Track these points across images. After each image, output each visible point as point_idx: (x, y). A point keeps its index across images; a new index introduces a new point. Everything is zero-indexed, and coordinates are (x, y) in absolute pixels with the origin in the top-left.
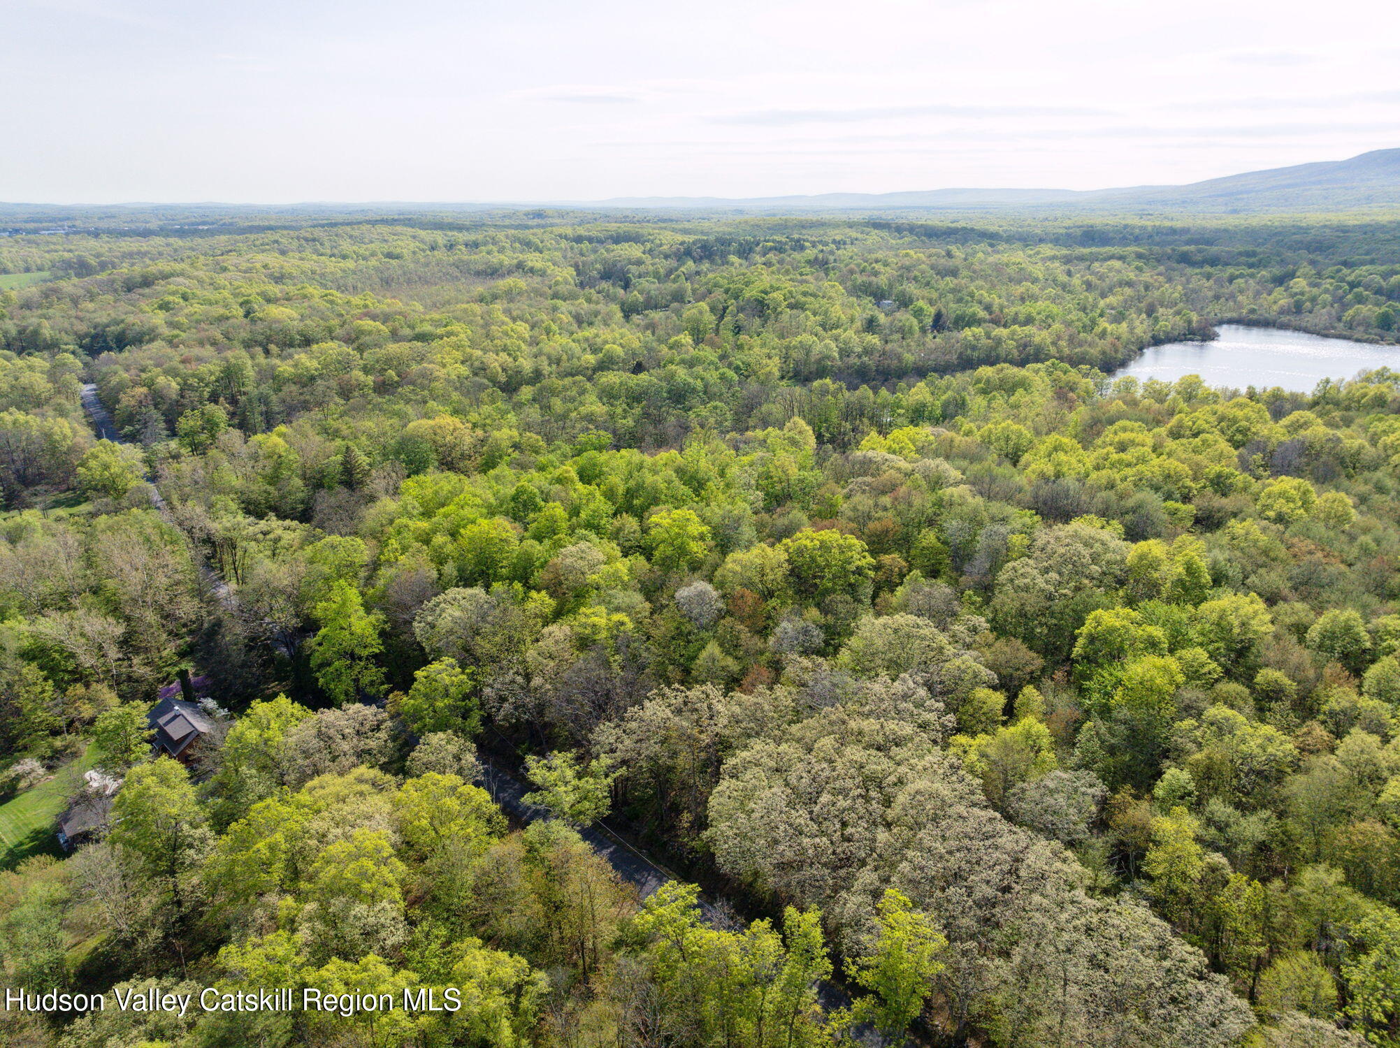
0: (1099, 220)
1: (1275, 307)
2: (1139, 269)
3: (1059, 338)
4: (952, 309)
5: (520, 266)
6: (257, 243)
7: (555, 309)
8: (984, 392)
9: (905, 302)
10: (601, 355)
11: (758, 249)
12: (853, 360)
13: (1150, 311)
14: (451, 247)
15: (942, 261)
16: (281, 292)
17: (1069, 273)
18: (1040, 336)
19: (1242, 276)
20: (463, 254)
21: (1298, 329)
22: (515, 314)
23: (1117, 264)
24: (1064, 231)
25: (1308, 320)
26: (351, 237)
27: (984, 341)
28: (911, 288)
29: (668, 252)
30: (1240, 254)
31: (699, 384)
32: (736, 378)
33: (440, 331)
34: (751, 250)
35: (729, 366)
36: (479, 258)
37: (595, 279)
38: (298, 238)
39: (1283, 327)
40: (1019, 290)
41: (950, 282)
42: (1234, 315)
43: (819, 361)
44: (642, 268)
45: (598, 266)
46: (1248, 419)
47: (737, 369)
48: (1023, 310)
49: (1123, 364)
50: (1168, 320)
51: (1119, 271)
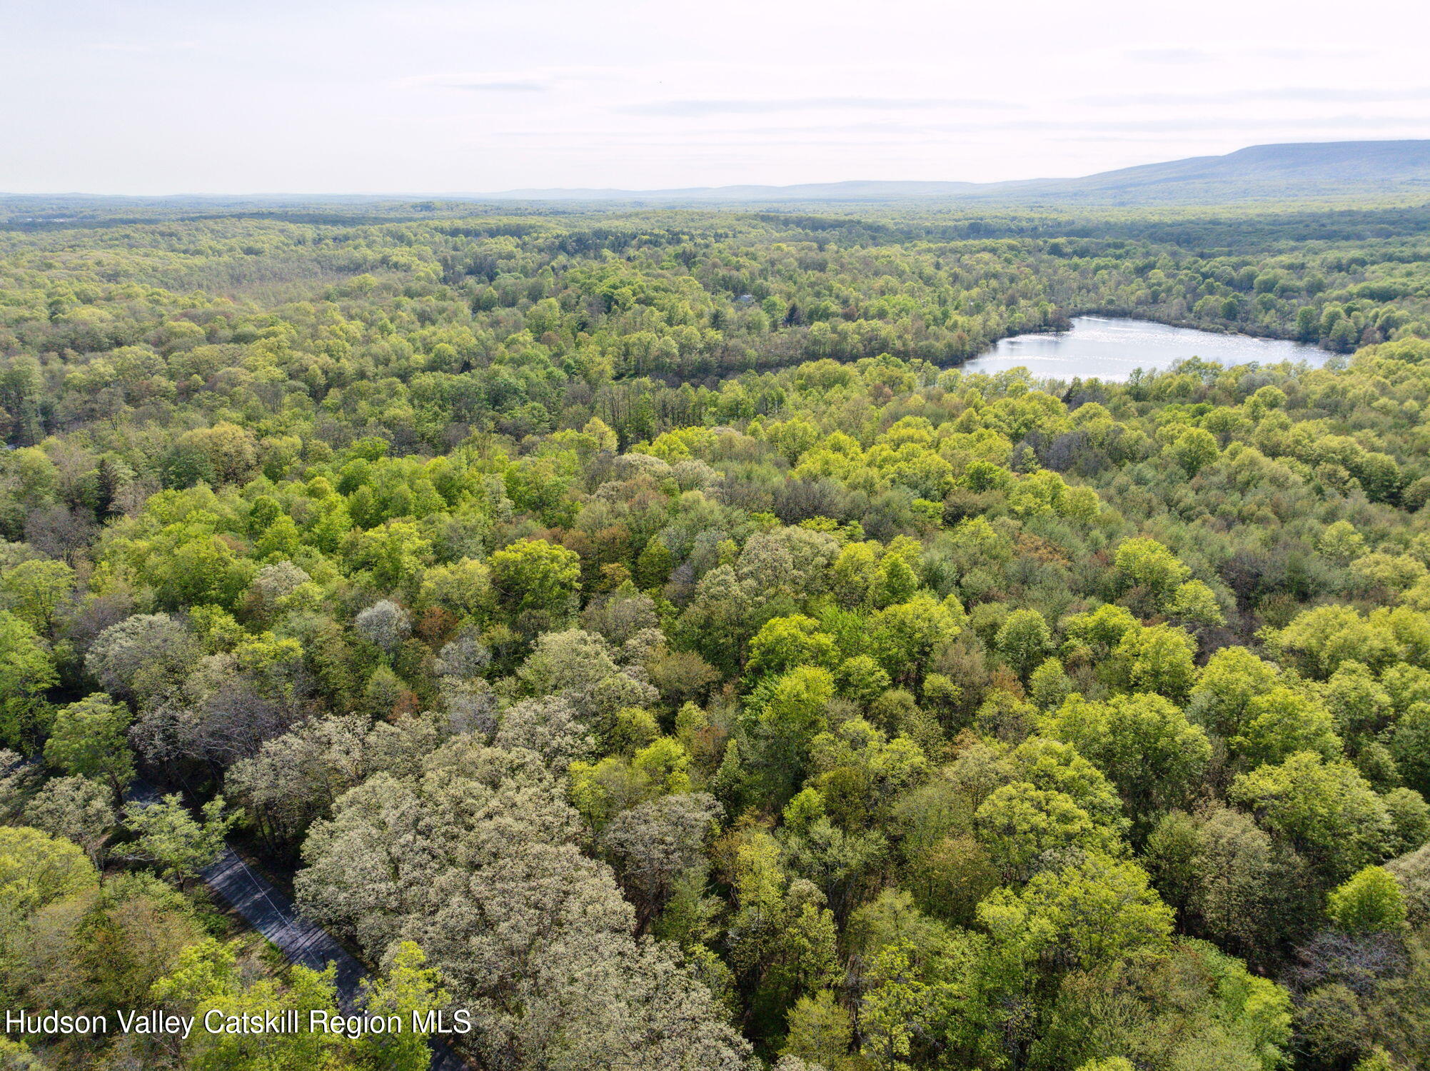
0: (990, 213)
1: (1133, 298)
2: (1008, 261)
3: (906, 330)
4: (807, 302)
5: (384, 261)
6: (105, 237)
7: (398, 306)
8: (803, 388)
9: (761, 295)
10: (432, 355)
11: (634, 242)
12: (695, 357)
13: (1011, 302)
14: (318, 241)
15: (812, 254)
16: (103, 291)
17: (938, 266)
18: (886, 329)
19: (1106, 267)
20: (328, 249)
21: (1151, 319)
22: (353, 312)
23: (986, 256)
24: (951, 224)
25: (1162, 310)
26: (212, 231)
27: (831, 336)
28: (773, 284)
29: (542, 246)
30: (1109, 246)
31: (521, 384)
32: (564, 376)
33: (260, 332)
34: (626, 244)
35: (561, 365)
36: (344, 254)
37: (460, 275)
38: (153, 233)
39: (1138, 317)
40: (879, 283)
41: (813, 275)
42: (1094, 306)
43: (657, 358)
44: (512, 263)
45: (468, 260)
46: (1035, 412)
47: (568, 368)
48: (876, 303)
49: (972, 356)
50: (1027, 311)
51: (987, 264)
